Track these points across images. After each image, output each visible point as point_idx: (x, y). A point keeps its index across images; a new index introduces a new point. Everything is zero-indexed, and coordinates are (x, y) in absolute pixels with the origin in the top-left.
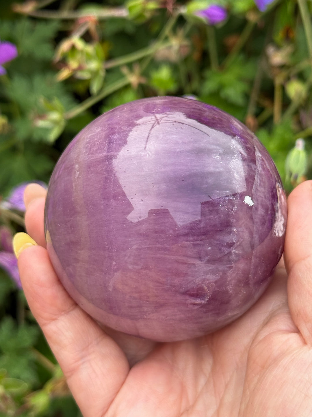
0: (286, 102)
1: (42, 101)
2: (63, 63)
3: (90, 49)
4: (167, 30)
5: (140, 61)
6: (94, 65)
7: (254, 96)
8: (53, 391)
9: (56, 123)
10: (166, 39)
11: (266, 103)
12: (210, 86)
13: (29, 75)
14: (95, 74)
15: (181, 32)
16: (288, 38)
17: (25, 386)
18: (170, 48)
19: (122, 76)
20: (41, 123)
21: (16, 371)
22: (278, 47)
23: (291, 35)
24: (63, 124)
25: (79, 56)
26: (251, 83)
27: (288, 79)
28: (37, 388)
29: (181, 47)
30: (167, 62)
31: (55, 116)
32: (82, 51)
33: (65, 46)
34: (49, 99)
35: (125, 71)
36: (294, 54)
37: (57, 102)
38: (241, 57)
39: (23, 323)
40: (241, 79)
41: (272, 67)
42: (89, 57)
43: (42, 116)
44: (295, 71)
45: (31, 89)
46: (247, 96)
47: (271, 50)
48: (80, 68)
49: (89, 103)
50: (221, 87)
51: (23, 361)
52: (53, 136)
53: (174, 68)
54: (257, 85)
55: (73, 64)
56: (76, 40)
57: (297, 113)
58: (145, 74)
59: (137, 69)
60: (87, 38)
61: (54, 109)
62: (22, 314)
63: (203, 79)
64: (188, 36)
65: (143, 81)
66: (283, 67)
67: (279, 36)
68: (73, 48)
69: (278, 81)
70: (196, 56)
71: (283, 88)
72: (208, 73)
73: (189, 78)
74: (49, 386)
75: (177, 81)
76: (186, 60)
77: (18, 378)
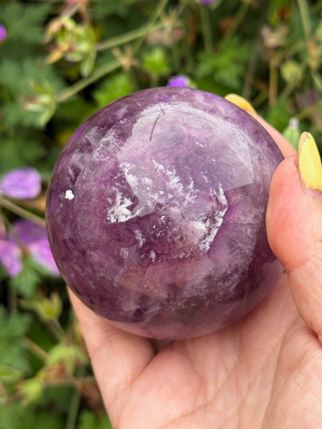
0: (282, 84)
1: (32, 83)
2: (53, 43)
3: (80, 30)
4: (159, 11)
5: (132, 43)
6: (84, 47)
7: (249, 80)
8: (46, 380)
9: (46, 106)
10: (158, 20)
11: (261, 86)
12: (204, 68)
13: (19, 59)
14: (85, 55)
15: (174, 14)
16: (283, 18)
17: (17, 374)
18: (162, 29)
19: (114, 58)
20: (31, 107)
21: (8, 359)
22: (273, 28)
23: (286, 16)
24: (53, 107)
25: (69, 37)
26: (246, 65)
27: (283, 61)
28: (30, 376)
29: (174, 28)
30: (160, 45)
31: (45, 99)
32: (72, 32)
33: (54, 26)
34: (39, 82)
35: (117, 53)
36: (290, 35)
37: (47, 85)
38: (236, 39)
39: (14, 311)
40: (236, 62)
41: (267, 49)
42: (79, 39)
43: (31, 99)
44: (290, 53)
45: (22, 73)
46: (242, 79)
47: (266, 32)
48: (71, 50)
49: (80, 86)
50: (215, 70)
51: (15, 350)
52: (43, 120)
53: (168, 51)
54: (252, 68)
55: (64, 45)
56: (66, 20)
57: (292, 95)
58: (138, 56)
59: (129, 51)
60: (77, 18)
61: (44, 92)
62: (13, 302)
63: (197, 62)
64: (181, 17)
65: (136, 63)
66: (278, 49)
67: (274, 17)
68: (63, 29)
69: (274, 63)
70: (190, 39)
71: (279, 71)
72: (202, 56)
73: (183, 62)
74: (42, 375)
75: (171, 64)
76: (180, 44)
77: (10, 365)
